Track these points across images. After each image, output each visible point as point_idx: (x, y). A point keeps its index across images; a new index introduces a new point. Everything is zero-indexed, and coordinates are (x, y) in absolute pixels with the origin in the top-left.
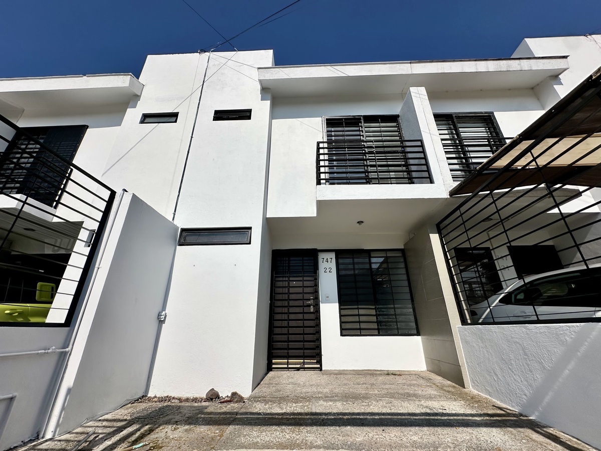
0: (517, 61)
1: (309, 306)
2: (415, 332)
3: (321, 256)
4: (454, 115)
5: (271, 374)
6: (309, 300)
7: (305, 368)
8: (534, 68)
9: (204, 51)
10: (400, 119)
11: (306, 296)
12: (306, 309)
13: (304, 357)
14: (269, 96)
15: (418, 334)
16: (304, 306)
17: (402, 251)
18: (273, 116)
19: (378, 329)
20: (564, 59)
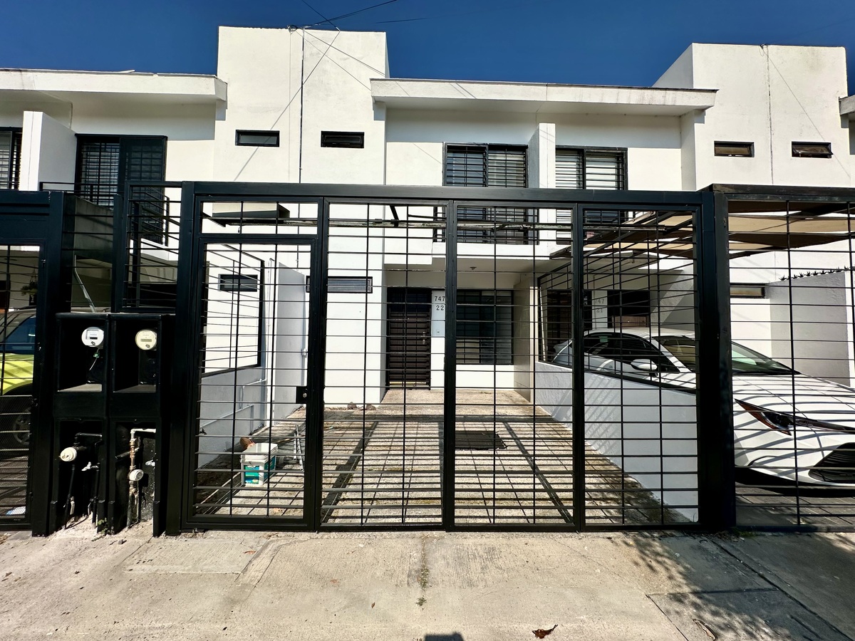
0: (663, 92)
1: (422, 339)
2: (510, 362)
3: (434, 294)
4: (585, 151)
5: (390, 392)
6: (422, 334)
7: (417, 388)
8: (678, 103)
9: (294, 26)
10: (528, 150)
11: (419, 331)
12: (419, 342)
13: (416, 380)
14: (383, 113)
15: (513, 364)
16: (417, 339)
17: (512, 292)
18: (388, 138)
19: (480, 359)
20: (713, 94)
